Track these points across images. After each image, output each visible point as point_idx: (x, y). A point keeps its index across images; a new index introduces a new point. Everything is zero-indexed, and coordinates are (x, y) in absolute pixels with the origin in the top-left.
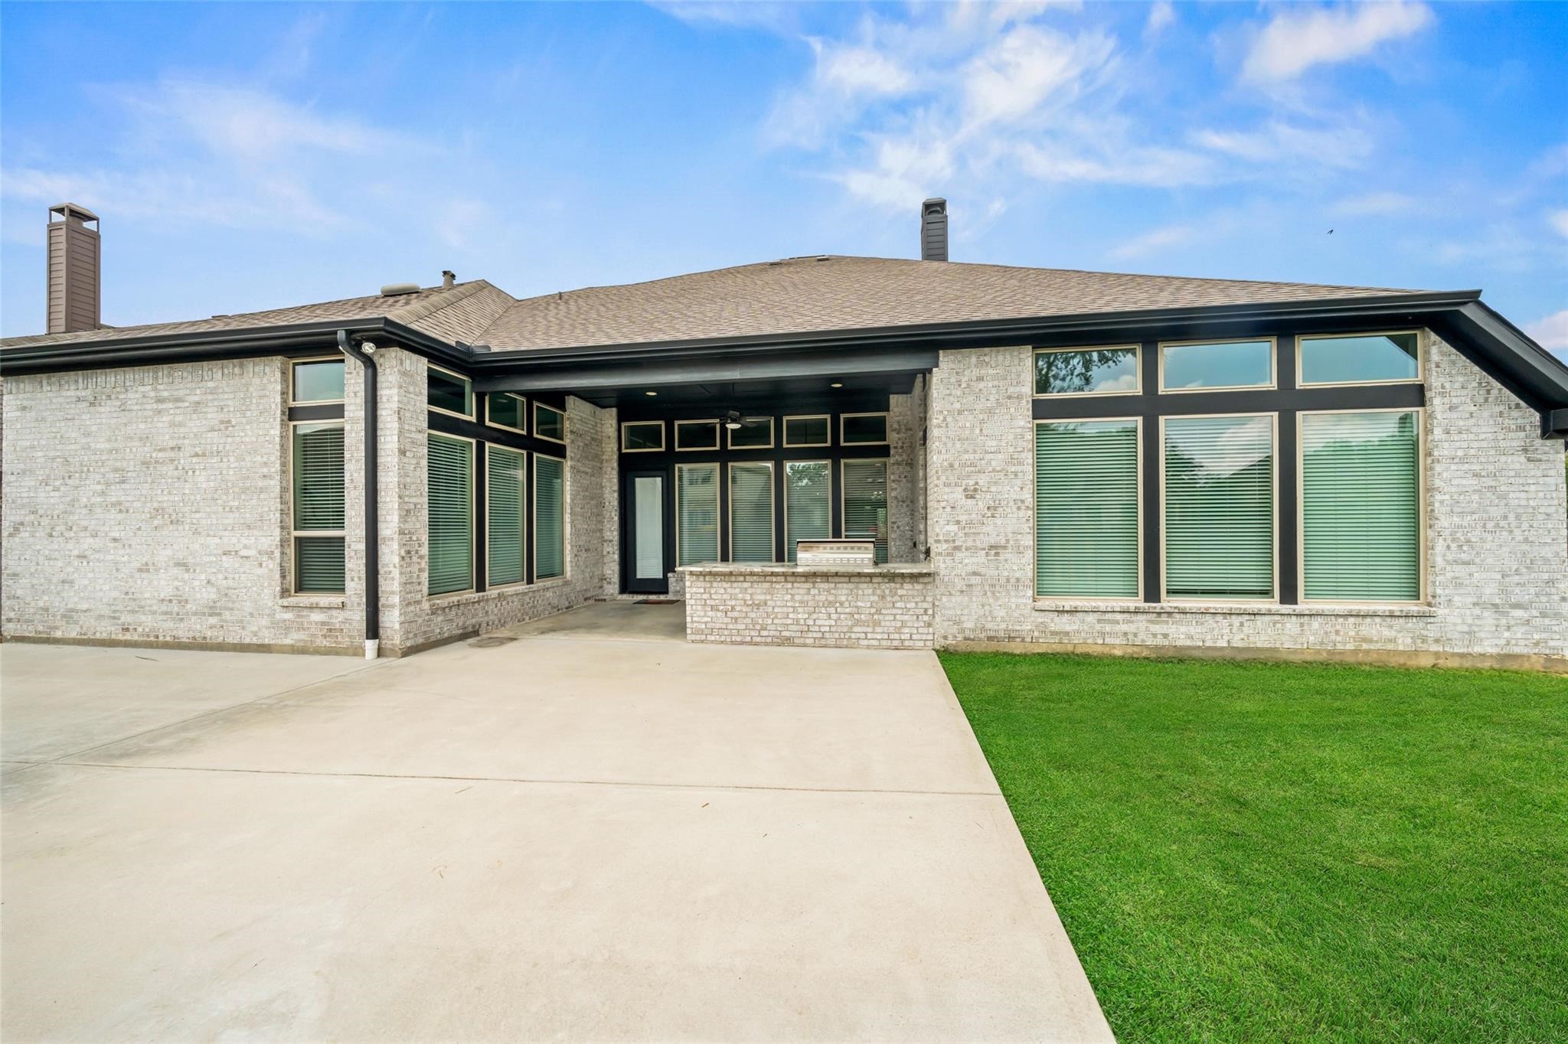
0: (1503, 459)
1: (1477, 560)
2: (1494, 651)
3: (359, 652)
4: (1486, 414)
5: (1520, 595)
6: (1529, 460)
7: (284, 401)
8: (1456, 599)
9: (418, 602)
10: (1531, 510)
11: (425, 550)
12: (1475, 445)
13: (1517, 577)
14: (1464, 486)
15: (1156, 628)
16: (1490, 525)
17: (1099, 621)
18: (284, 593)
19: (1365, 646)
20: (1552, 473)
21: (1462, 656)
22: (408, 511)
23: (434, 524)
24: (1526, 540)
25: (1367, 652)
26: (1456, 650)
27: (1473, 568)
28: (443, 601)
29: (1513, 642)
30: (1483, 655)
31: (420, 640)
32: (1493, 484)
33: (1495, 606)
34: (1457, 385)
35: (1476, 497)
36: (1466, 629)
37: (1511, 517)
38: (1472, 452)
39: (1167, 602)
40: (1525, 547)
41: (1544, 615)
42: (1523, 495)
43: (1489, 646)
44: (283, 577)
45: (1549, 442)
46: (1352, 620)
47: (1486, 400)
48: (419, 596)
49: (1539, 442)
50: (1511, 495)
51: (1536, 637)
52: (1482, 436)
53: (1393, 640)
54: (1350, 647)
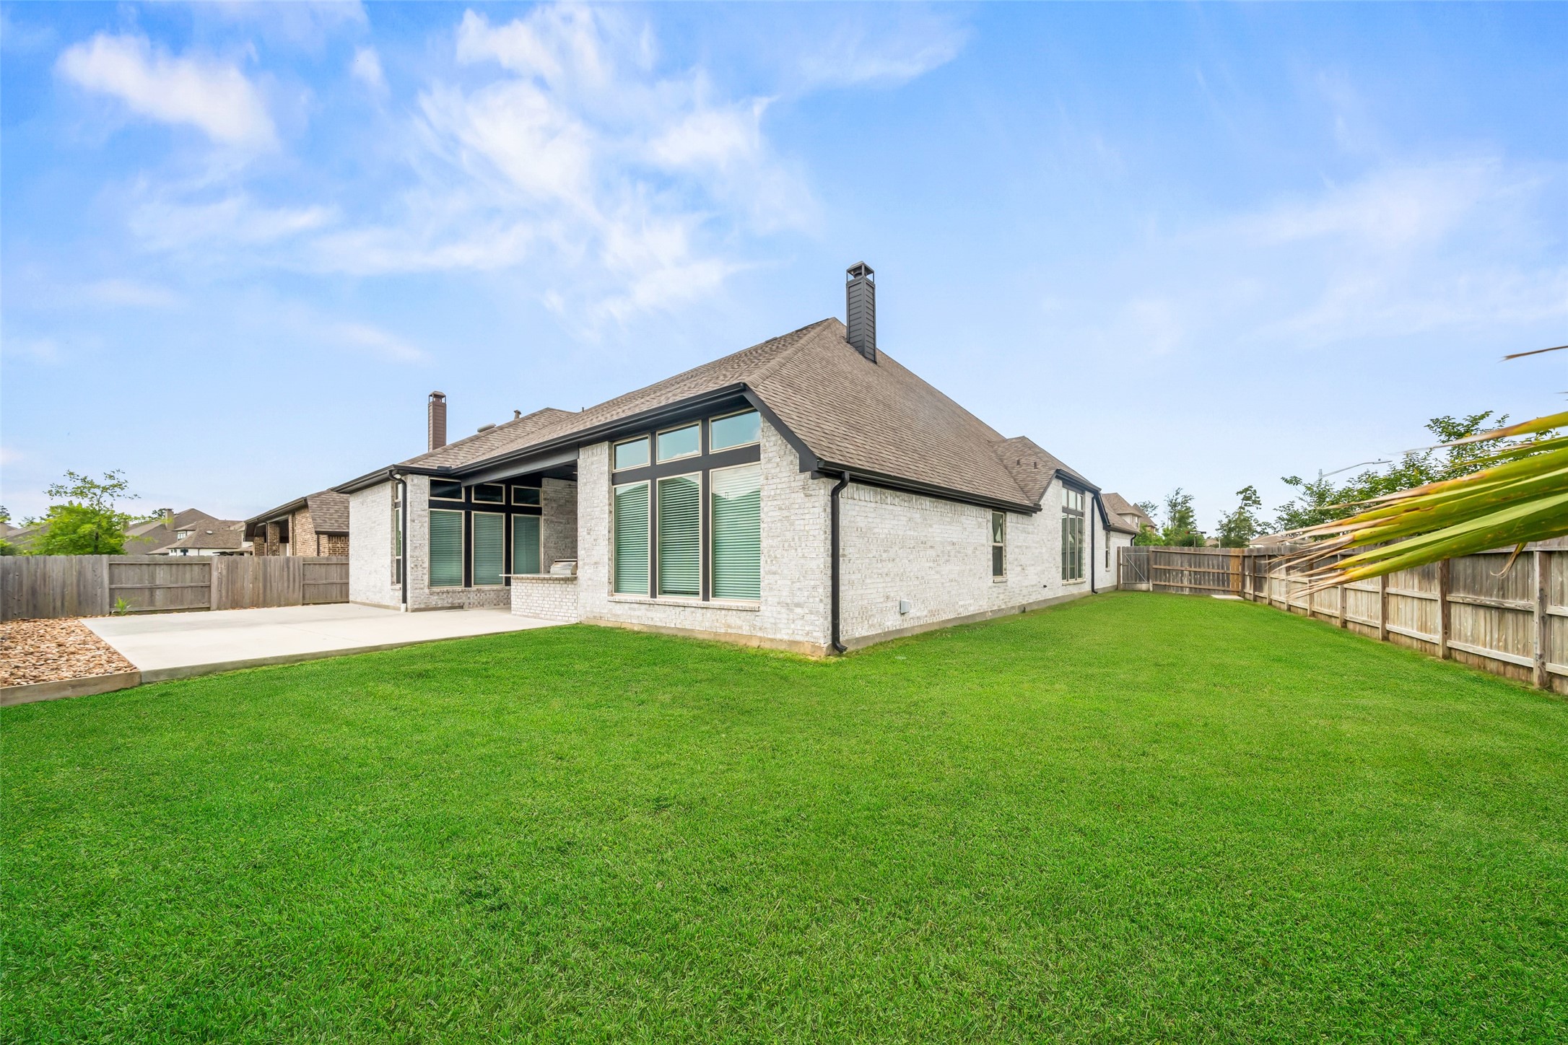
0: (793, 495)
1: (779, 571)
2: (786, 638)
3: (399, 609)
4: (785, 463)
5: (800, 598)
6: (806, 496)
7: (393, 500)
8: (770, 599)
9: (422, 589)
10: (805, 533)
11: (427, 565)
12: (779, 486)
13: (798, 584)
14: (774, 517)
15: (650, 614)
16: (786, 544)
17: (630, 609)
18: (392, 583)
19: (729, 631)
20: (817, 504)
21: (772, 640)
22: (416, 547)
23: (432, 553)
24: (803, 557)
25: (731, 634)
26: (769, 636)
27: (777, 577)
28: (436, 589)
29: (796, 632)
30: (781, 640)
31: (423, 606)
32: (787, 514)
33: (787, 604)
34: (772, 444)
35: (779, 524)
36: (773, 621)
37: (796, 538)
38: (778, 491)
39: (661, 599)
40: (802, 561)
41: (811, 613)
42: (802, 522)
43: (784, 635)
44: (392, 576)
45: (816, 481)
46: (723, 612)
47: (785, 454)
48: (422, 586)
49: (811, 481)
50: (797, 522)
51: (807, 628)
52: (783, 480)
53: (740, 627)
54: (723, 631)
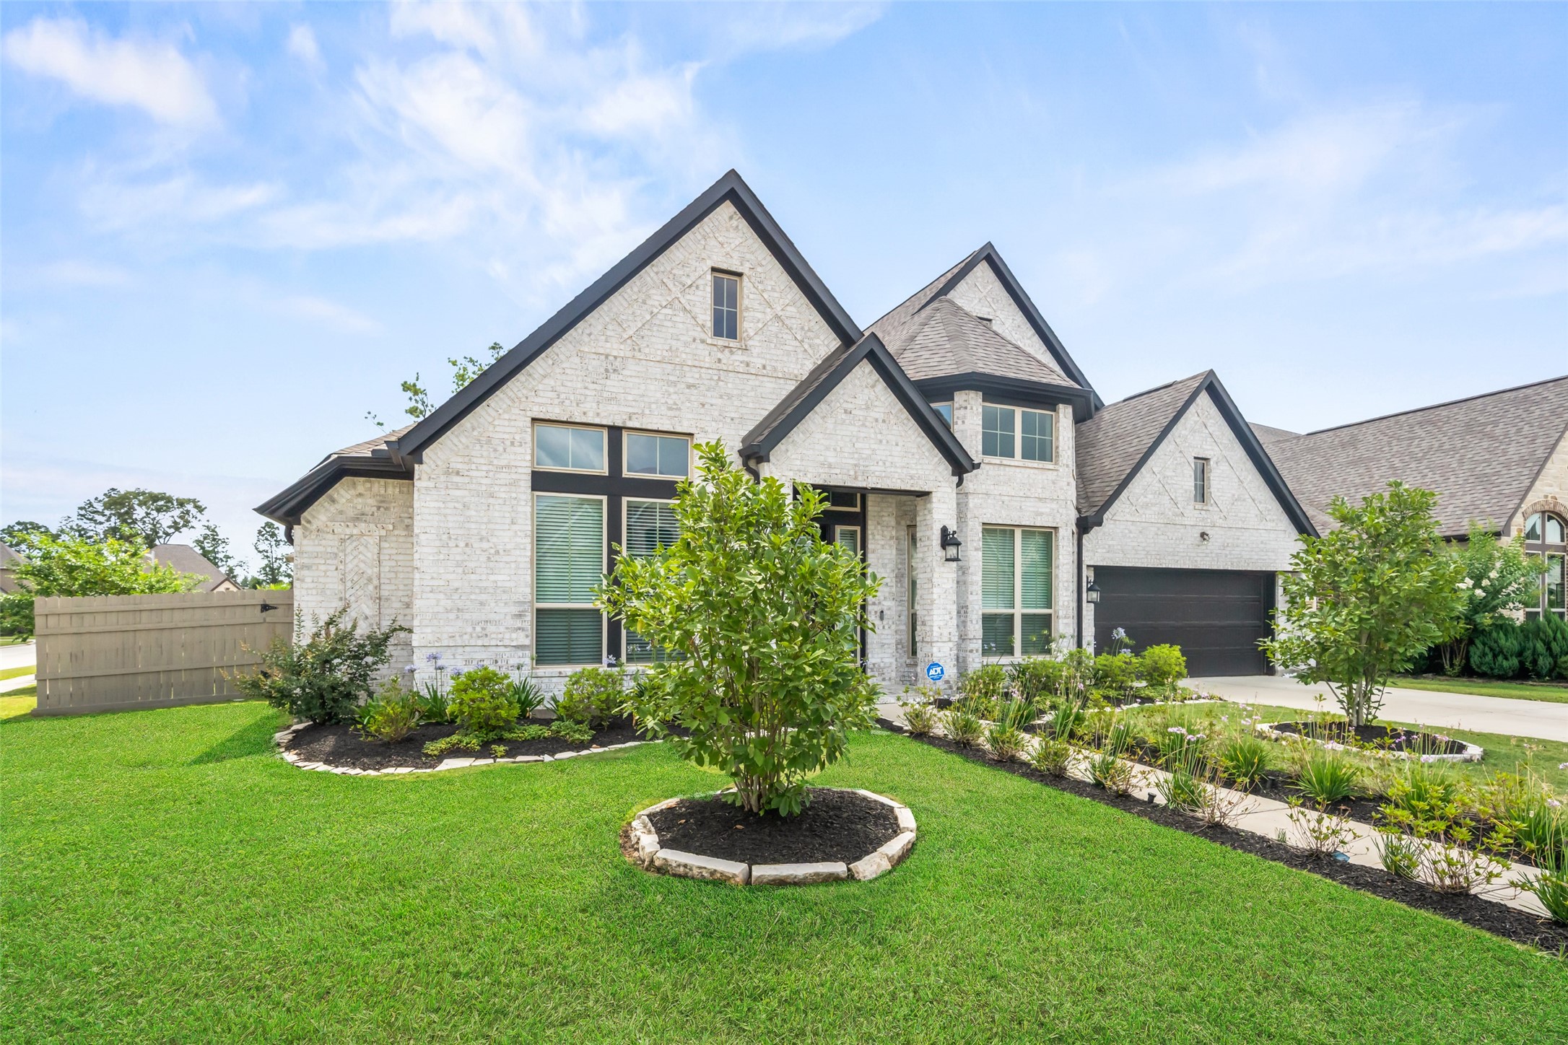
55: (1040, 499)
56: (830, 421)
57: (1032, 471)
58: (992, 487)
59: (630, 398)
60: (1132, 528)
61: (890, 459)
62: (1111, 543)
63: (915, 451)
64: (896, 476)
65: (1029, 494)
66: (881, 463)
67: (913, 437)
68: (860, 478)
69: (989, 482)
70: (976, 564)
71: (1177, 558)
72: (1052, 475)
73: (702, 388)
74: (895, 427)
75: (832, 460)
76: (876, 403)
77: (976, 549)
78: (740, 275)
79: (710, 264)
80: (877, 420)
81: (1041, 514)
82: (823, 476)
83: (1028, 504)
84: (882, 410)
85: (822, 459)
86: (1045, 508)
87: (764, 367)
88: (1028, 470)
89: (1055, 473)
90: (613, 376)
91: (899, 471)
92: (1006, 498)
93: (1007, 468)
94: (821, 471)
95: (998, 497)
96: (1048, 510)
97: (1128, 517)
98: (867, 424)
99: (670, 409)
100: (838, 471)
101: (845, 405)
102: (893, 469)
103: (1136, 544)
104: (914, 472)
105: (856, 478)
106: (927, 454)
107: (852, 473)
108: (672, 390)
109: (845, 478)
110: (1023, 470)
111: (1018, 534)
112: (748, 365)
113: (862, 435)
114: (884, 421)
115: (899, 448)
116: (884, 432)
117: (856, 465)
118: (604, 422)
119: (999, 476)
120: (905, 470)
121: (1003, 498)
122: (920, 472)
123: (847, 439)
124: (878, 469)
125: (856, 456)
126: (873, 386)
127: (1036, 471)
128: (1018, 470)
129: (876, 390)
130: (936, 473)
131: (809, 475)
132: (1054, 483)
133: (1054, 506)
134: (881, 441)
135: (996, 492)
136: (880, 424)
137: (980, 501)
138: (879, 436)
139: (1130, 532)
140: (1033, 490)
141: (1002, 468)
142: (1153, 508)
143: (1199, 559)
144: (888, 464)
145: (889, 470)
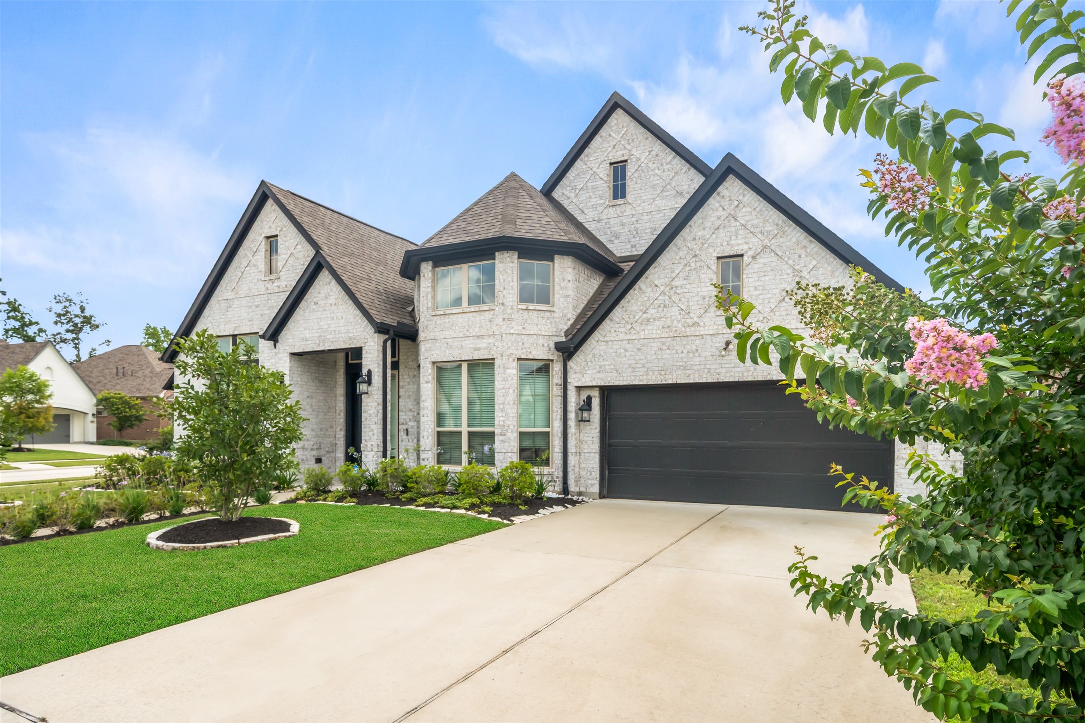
55: (478, 337)
56: (307, 311)
57: (471, 314)
58: (438, 333)
59: (235, 319)
60: (628, 346)
61: (338, 329)
62: (602, 363)
63: (352, 320)
64: (341, 339)
65: (467, 334)
66: (333, 332)
67: (351, 311)
68: (321, 344)
69: (436, 329)
70: (426, 393)
71: (689, 372)
72: (488, 315)
73: (262, 306)
74: (341, 307)
75: (307, 336)
76: (331, 293)
77: (427, 382)
78: (276, 236)
79: (264, 235)
80: (331, 304)
81: (479, 349)
82: (303, 346)
83: (468, 342)
84: (334, 297)
85: (302, 336)
86: (482, 343)
87: (286, 286)
88: (468, 314)
89: (492, 312)
90: (230, 309)
91: (343, 335)
92: (450, 340)
93: (451, 316)
94: (302, 343)
95: (443, 340)
96: (484, 345)
97: (622, 336)
98: (326, 308)
99: (250, 321)
100: (310, 342)
101: (315, 299)
102: (339, 335)
103: (633, 362)
104: (351, 335)
105: (319, 345)
106: (359, 321)
107: (317, 342)
108: (250, 310)
109: (314, 345)
110: (463, 315)
111: (464, 367)
112: (279, 287)
113: (323, 316)
114: (335, 304)
115: (343, 320)
116: (336, 311)
117: (320, 336)
118: (227, 333)
119: (443, 323)
120: (346, 335)
121: (447, 340)
122: (355, 334)
123: (315, 321)
124: (331, 336)
125: (320, 330)
126: (329, 283)
127: (475, 314)
128: (459, 316)
129: (331, 284)
130: (365, 333)
131: (296, 347)
132: (490, 321)
133: (491, 340)
134: (333, 318)
135: (441, 337)
136: (334, 307)
137: (429, 345)
138: (333, 315)
139: (626, 350)
140: (471, 330)
141: (447, 316)
142: (657, 323)
143: (724, 371)
144: (337, 332)
145: (337, 336)
